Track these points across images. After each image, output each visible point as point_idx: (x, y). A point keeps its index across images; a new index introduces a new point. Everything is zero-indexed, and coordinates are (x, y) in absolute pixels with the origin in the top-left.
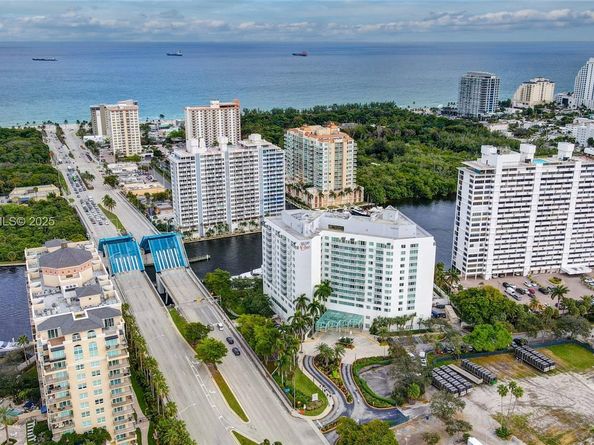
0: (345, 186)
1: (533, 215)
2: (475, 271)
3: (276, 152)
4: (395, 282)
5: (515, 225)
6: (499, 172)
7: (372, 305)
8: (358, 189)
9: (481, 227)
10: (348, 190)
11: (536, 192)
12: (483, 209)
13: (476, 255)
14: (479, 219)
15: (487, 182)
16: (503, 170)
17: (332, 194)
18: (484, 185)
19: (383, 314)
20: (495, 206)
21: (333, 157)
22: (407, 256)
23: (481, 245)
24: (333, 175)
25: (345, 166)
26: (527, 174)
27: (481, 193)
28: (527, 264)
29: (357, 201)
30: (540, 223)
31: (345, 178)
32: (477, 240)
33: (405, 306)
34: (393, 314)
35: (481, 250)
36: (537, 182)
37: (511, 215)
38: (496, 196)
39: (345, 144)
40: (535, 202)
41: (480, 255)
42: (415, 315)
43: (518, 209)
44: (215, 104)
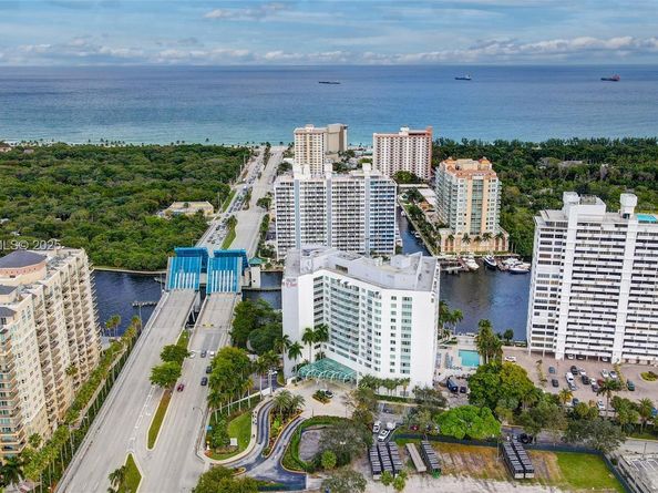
0: (484, 231)
1: (625, 286)
2: (542, 345)
3: (387, 185)
4: (385, 338)
5: (598, 296)
6: (573, 227)
7: (365, 361)
8: (500, 235)
9: (549, 292)
10: (487, 236)
11: (629, 256)
12: (552, 270)
13: (543, 327)
14: (547, 282)
15: (558, 237)
16: (579, 224)
17: (466, 239)
18: (554, 240)
19: (372, 373)
20: (568, 268)
21: (469, 196)
22: (399, 310)
23: (550, 315)
24: (469, 215)
25: (485, 207)
26: (616, 233)
27: (550, 250)
28: (617, 348)
29: (500, 250)
30: (634, 299)
31: (484, 221)
32: (545, 308)
33: (398, 367)
34: (383, 374)
35: (549, 321)
36: (630, 245)
37: (592, 283)
38: (569, 256)
39: (486, 182)
40: (627, 270)
41: (549, 327)
42: (408, 380)
43: (602, 276)
44: (405, 131)
